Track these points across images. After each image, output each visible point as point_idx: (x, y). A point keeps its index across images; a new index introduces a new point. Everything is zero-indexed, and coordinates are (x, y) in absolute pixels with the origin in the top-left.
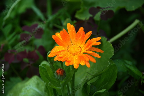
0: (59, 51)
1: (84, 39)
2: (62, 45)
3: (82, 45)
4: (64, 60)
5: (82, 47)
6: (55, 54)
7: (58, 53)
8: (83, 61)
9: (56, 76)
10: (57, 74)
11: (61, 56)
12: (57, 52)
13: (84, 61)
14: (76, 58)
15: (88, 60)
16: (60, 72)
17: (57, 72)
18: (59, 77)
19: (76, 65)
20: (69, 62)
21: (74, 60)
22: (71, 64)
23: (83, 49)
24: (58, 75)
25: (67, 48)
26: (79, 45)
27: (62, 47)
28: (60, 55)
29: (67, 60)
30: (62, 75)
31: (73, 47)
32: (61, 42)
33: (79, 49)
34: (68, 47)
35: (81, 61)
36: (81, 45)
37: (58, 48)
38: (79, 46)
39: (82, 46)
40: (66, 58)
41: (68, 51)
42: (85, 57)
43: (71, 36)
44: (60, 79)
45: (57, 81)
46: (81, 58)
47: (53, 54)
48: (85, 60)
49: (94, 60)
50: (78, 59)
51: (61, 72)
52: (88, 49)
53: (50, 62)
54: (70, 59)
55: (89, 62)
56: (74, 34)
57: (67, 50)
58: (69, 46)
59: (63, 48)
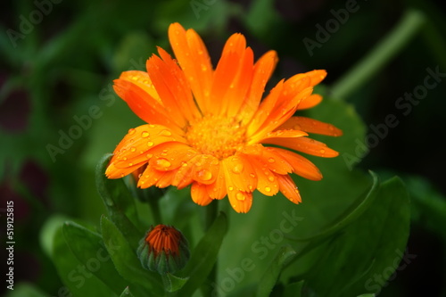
0: (151, 144)
1: (253, 87)
2: (158, 119)
3: (243, 113)
4: (186, 182)
5: (245, 122)
6: (136, 162)
7: (150, 156)
8: (267, 176)
9: (146, 262)
10: (151, 249)
11: (165, 165)
12: (146, 153)
13: (271, 178)
14: (237, 169)
15: (286, 169)
16: (163, 240)
17: (148, 243)
18: (161, 262)
19: (241, 197)
20: (206, 187)
21: (228, 175)
22: (216, 194)
23: (251, 130)
24: (155, 255)
25: (182, 133)
26: (232, 114)
27: (163, 127)
28: (160, 162)
29: (199, 181)
30: (174, 255)
31: (209, 126)
32: (154, 110)
33: (234, 133)
34: (187, 129)
35: (256, 177)
36: (239, 112)
37: (146, 135)
38: (235, 120)
39: (245, 116)
40: (189, 170)
41: (190, 146)
42: (272, 161)
43: (191, 79)
44: (167, 270)
45: (148, 285)
46: (253, 164)
47: (128, 160)
48: (275, 174)
49: (309, 171)
50: (243, 170)
51: (167, 239)
52: (277, 122)
53: (112, 199)
54: (209, 176)
55: (294, 177)
56: (205, 69)
57: (184, 141)
58: (191, 124)
59: (169, 134)
